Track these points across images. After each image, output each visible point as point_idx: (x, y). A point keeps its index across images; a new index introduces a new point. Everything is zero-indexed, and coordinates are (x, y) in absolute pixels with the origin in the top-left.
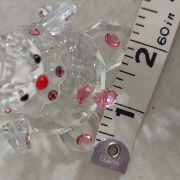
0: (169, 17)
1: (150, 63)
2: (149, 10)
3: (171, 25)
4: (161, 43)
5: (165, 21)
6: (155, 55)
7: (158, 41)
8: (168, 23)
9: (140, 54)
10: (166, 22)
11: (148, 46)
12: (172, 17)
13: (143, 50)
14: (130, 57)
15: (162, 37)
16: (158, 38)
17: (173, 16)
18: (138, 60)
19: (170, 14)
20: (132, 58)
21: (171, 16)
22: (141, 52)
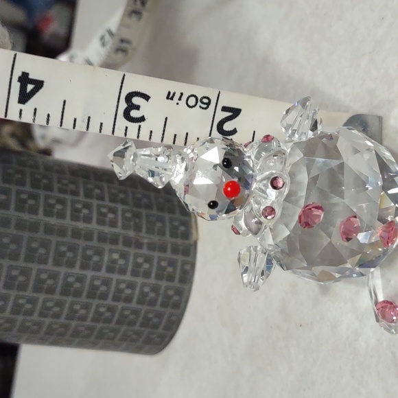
0: (172, 99)
1: (235, 112)
2: (164, 131)
3: (182, 94)
4: (208, 104)
5: (178, 104)
6: (225, 109)
7: (206, 108)
8: (180, 99)
10: (179, 102)
11: (213, 121)
12: (171, 95)
15: (199, 103)
16: (201, 109)
17: (169, 93)
19: (168, 98)
21: (170, 97)
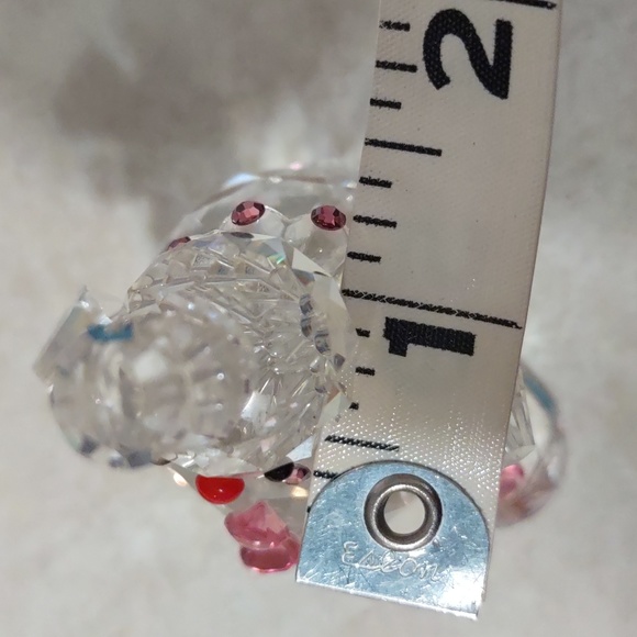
1: (495, 77)
9: (440, 42)
13: (451, 22)
14: (403, 67)
18: (439, 78)
20: (413, 69)
22: (446, 33)
